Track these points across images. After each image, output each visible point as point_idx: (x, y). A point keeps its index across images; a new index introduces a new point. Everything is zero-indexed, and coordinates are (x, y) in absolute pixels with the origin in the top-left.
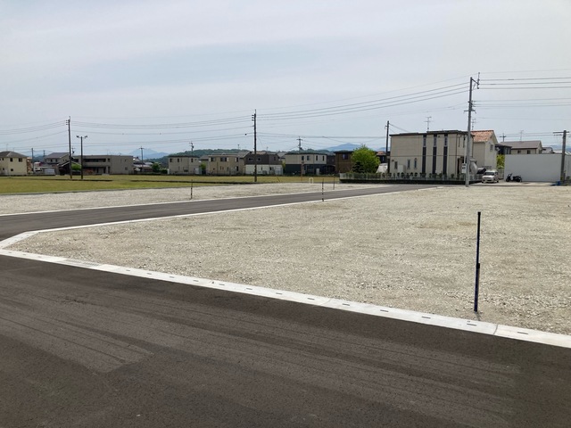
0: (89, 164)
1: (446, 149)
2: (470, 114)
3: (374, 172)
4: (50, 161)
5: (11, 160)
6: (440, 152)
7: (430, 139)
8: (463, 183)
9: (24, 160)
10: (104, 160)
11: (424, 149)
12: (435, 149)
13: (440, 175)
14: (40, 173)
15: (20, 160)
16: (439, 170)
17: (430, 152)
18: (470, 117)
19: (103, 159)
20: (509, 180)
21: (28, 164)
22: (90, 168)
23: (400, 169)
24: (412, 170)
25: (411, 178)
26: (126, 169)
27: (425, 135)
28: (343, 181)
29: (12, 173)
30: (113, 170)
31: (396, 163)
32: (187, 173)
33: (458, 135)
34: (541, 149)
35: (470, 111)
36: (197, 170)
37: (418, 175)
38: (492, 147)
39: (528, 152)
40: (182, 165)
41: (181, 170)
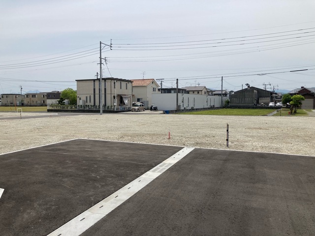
1: (105, 89)
2: (101, 66)
6: (102, 92)
7: (97, 83)
11: (94, 89)
17: (97, 92)
18: (101, 68)
20: (151, 109)
23: (81, 103)
24: (88, 104)
25: (87, 108)
27: (94, 80)
31: (80, 99)
32: (12, 105)
33: (113, 81)
34: (206, 91)
35: (101, 64)
36: (18, 102)
37: (90, 106)
38: (154, 89)
39: (198, 93)
40: (9, 100)
41: (9, 102)
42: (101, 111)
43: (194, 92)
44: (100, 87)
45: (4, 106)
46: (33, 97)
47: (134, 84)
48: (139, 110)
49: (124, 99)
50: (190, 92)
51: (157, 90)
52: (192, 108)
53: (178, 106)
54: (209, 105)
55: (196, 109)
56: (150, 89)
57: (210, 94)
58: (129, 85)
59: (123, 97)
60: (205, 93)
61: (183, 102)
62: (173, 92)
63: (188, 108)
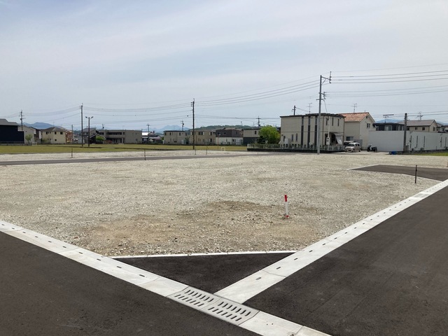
0: (111, 136)
1: (316, 126)
2: (320, 102)
3: (278, 143)
4: (83, 134)
5: (56, 133)
6: (313, 129)
7: (306, 120)
8: (315, 152)
9: (64, 133)
10: (121, 133)
11: (302, 127)
12: (309, 127)
13: (312, 146)
14: (75, 143)
15: (61, 133)
16: (312, 142)
17: (306, 129)
18: (320, 104)
19: (119, 133)
21: (67, 136)
22: (111, 139)
23: (286, 142)
24: (294, 143)
25: (293, 148)
26: (136, 140)
27: (303, 117)
28: (249, 150)
29: (56, 142)
30: (127, 141)
31: (284, 137)
32: (176, 143)
33: (326, 117)
34: (435, 127)
35: (320, 99)
36: (183, 141)
37: (297, 146)
38: (368, 125)
39: (424, 129)
40: (173, 137)
41: (172, 141)
42: (319, 151)
43: (416, 127)
44: (309, 123)
45: (167, 144)
46: (199, 134)
47: (346, 120)
48: (354, 151)
49: (337, 138)
50: (410, 128)
51: (371, 126)
52: (422, 149)
53: (406, 147)
54: (443, 145)
55: (428, 151)
56: (363, 125)
57: (441, 130)
58: (341, 121)
59: (336, 134)
60: (434, 130)
61: (410, 141)
62: (387, 128)
63: (417, 149)
